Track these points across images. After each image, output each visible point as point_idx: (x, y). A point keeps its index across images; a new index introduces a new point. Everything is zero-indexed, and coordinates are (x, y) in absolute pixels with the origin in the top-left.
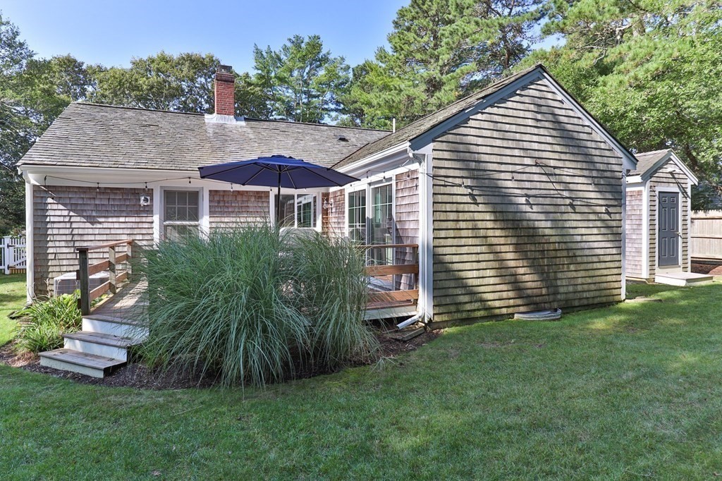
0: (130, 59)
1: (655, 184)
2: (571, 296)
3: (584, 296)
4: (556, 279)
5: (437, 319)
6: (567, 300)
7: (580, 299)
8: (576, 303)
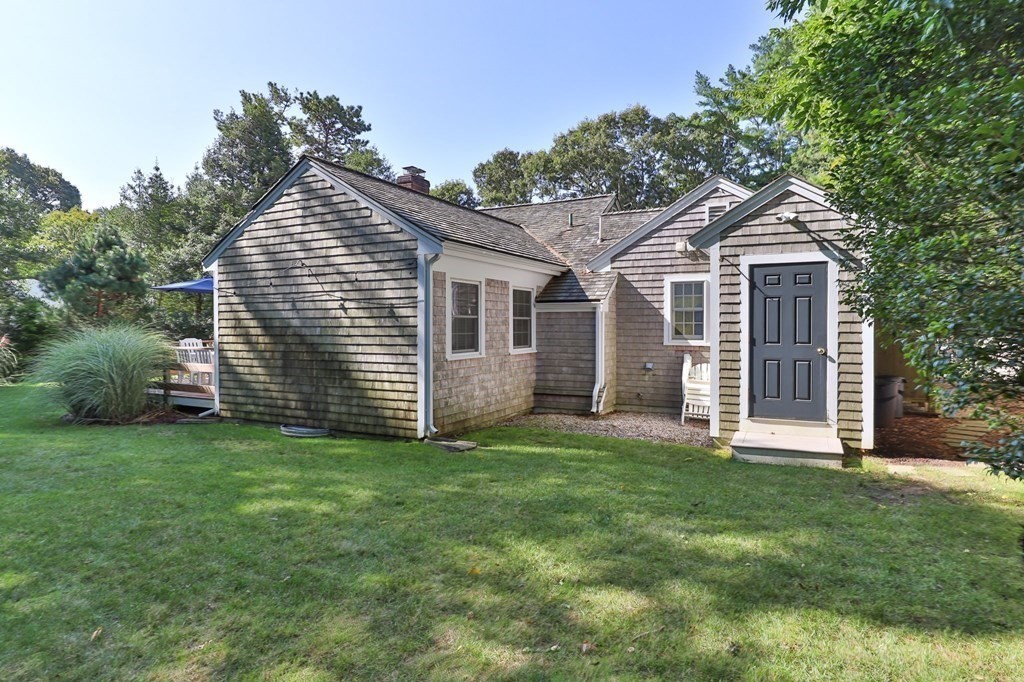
0: (553, 137)
1: (739, 251)
2: (344, 418)
3: (361, 421)
4: (327, 395)
5: (223, 413)
6: (340, 422)
7: (356, 424)
8: (351, 428)
